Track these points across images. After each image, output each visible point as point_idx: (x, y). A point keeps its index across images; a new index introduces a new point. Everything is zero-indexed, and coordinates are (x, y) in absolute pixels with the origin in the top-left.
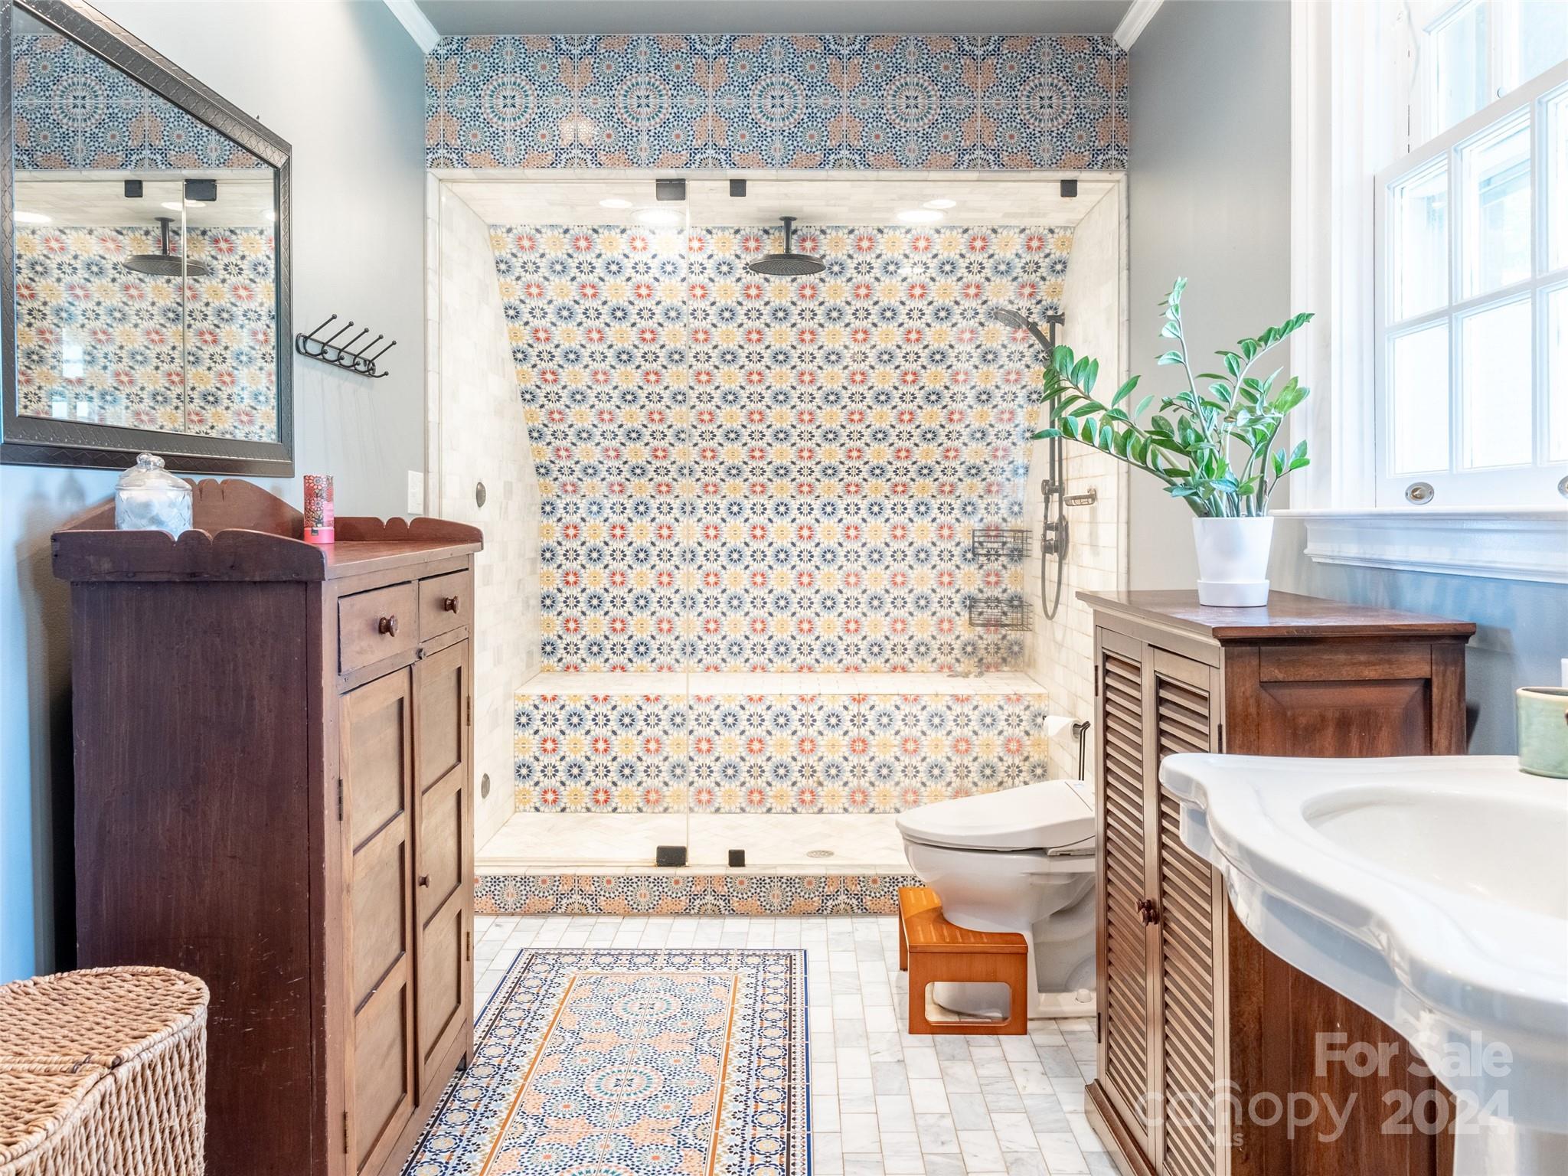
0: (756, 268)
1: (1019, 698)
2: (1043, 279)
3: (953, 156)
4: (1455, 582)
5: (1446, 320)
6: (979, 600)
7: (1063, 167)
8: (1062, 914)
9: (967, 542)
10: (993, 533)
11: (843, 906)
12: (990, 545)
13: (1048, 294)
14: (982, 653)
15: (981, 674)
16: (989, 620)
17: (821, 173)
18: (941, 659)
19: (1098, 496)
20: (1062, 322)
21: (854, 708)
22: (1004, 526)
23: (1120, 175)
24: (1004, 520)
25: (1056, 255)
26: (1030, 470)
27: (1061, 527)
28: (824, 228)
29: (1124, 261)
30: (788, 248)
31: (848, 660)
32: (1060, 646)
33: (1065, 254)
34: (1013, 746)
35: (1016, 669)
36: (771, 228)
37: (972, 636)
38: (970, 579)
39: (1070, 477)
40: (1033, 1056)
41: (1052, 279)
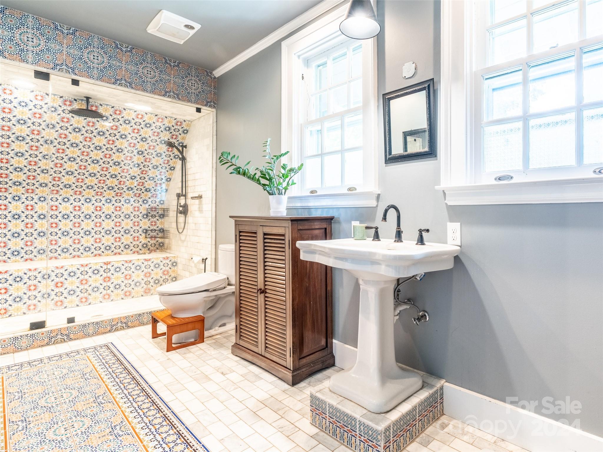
0: (72, 112)
1: (168, 258)
2: (180, 134)
3: (163, 93)
4: (326, 209)
5: (320, 156)
6: (149, 230)
7: (198, 104)
8: (211, 308)
9: (145, 212)
10: (154, 209)
11: (120, 327)
12: (152, 213)
13: (181, 139)
14: (149, 247)
15: (150, 253)
16: (152, 236)
17: (114, 86)
18: (134, 249)
19: (203, 197)
20: (186, 148)
21: (105, 267)
22: (158, 207)
23: (214, 110)
24: (158, 205)
25: (185, 128)
26: (168, 191)
27: (185, 207)
28: (102, 104)
29: (215, 133)
30: (87, 107)
31: (96, 252)
32: (183, 241)
33: (188, 128)
34: (166, 273)
35: (162, 251)
36: (78, 99)
37: (146, 242)
38: (145, 224)
39: (189, 192)
40: (209, 346)
41: (183, 135)
